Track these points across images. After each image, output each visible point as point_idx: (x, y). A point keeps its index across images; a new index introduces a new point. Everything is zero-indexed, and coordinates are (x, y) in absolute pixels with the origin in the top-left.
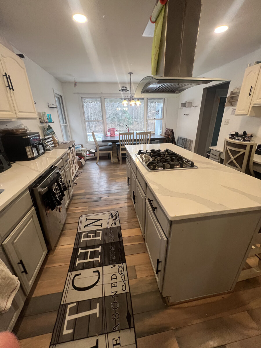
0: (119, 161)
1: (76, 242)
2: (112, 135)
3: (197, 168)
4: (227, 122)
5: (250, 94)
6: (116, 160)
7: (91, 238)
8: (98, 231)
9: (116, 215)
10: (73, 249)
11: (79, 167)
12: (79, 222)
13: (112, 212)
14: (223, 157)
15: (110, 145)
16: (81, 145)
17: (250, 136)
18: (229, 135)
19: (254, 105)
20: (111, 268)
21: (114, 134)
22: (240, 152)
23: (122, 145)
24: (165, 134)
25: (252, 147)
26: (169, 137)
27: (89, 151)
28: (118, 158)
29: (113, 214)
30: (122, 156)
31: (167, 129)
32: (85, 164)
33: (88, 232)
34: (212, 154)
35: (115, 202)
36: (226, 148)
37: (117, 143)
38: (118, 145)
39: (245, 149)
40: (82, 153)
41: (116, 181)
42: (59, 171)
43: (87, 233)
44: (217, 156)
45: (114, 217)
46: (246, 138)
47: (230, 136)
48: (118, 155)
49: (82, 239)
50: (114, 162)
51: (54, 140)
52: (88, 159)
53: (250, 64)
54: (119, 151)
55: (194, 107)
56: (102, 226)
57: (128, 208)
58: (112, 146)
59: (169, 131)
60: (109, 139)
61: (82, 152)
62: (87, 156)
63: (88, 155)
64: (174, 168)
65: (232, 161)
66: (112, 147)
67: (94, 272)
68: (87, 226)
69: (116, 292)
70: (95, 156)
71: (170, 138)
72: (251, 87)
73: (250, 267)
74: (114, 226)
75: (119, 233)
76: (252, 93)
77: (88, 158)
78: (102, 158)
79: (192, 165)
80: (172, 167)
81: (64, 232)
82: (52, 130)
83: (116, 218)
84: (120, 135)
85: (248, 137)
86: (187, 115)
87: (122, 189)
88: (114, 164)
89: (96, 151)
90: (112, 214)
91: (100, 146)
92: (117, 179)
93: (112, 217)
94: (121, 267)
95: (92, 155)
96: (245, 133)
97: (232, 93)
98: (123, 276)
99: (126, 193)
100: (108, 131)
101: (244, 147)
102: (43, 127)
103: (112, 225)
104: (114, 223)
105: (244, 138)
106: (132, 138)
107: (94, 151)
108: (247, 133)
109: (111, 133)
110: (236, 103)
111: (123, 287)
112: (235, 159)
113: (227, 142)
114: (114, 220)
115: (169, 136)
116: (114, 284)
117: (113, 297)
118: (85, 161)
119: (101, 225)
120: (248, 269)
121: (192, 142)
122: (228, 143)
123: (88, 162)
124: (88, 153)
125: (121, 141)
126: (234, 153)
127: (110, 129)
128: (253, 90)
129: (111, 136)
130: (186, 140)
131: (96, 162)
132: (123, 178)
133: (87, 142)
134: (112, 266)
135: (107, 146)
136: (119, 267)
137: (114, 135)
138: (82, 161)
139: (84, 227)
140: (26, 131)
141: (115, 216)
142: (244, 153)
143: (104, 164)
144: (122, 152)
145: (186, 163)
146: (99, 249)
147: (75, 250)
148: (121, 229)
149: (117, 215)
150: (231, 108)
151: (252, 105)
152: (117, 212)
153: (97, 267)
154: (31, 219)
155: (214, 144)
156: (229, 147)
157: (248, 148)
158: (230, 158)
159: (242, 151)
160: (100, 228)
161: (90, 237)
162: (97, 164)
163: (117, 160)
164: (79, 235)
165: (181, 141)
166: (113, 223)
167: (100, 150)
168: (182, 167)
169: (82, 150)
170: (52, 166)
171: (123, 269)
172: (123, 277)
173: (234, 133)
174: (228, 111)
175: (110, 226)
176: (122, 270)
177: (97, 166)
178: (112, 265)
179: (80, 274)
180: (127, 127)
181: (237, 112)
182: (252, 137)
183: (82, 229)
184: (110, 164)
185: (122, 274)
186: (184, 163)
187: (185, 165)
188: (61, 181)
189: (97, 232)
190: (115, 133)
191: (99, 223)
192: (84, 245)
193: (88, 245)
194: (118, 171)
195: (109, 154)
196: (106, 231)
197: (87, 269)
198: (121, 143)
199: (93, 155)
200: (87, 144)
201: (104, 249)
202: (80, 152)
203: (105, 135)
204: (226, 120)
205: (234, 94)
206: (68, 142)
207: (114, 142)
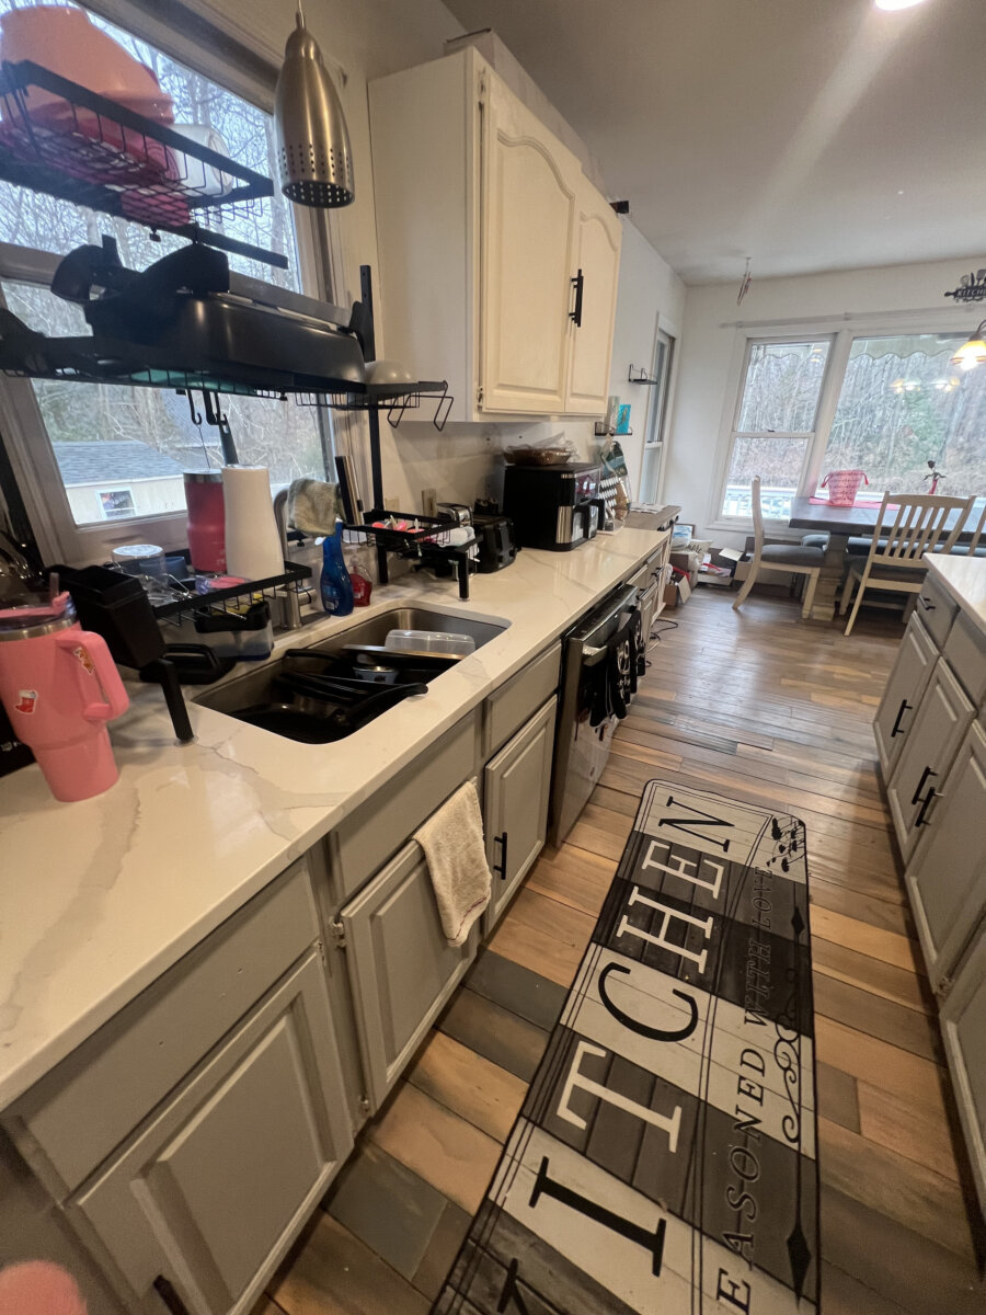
0: (840, 618)
1: (626, 859)
2: (839, 502)
6: (825, 612)
7: (680, 874)
8: (708, 859)
9: (793, 834)
10: (612, 876)
11: (664, 604)
12: (642, 798)
13: (777, 815)
15: (819, 544)
16: (691, 528)
20: (746, 1020)
21: (852, 499)
23: (880, 550)
27: (714, 553)
28: (837, 605)
29: (780, 825)
30: (864, 598)
32: (689, 599)
33: (671, 844)
35: (793, 781)
37: (852, 540)
38: (864, 550)
40: (690, 558)
41: (815, 697)
43: (668, 847)
45: (786, 840)
48: (840, 591)
49: (648, 862)
50: (815, 617)
51: (619, 497)
52: (702, 585)
54: (853, 572)
56: (726, 850)
57: (854, 830)
58: (824, 547)
60: (814, 515)
61: (691, 554)
62: (700, 572)
63: (705, 568)
66: (825, 553)
67: (676, 992)
68: (671, 822)
69: (757, 1121)
70: (736, 577)
74: (776, 869)
75: (797, 910)
77: (702, 578)
78: (763, 591)
82: (623, 459)
83: (794, 847)
84: (889, 506)
87: (838, 740)
88: (811, 623)
89: (744, 558)
90: (775, 822)
91: (768, 542)
92: (815, 691)
93: (777, 834)
94: (789, 1042)
95: (722, 570)
98: (793, 1082)
99: (856, 762)
100: (821, 481)
103: (768, 864)
104: (779, 861)
107: (736, 557)
109: (833, 494)
111: (788, 1122)
114: (782, 849)
116: (751, 1087)
117: (738, 1127)
118: (692, 590)
119: (723, 842)
123: (699, 595)
124: (707, 559)
125: (886, 532)
127: (839, 474)
129: (832, 505)
131: (734, 600)
132: (853, 694)
133: (717, 516)
134: (750, 1016)
135: (799, 544)
136: (782, 1039)
137: (847, 502)
138: (684, 584)
139: (660, 824)
140: (568, 457)
141: (789, 835)
143: (760, 613)
144: (867, 582)
146: (707, 926)
147: (621, 887)
148: (808, 899)
149: (799, 837)
152: (801, 823)
153: (687, 982)
154: (543, 731)
160: (718, 851)
161: (676, 866)
162: (735, 609)
163: (832, 611)
164: (638, 842)
166: (774, 860)
167: (765, 558)
169: (689, 547)
170: (620, 584)
171: (799, 1057)
172: (794, 1087)
175: (759, 863)
176: (794, 1059)
177: (733, 617)
178: (750, 1012)
179: (627, 971)
180: (931, 472)
183: (651, 827)
184: (793, 621)
185: (789, 1073)
189: (706, 861)
190: (854, 493)
191: (720, 833)
192: (652, 885)
193: (666, 890)
194: (822, 658)
195: (801, 580)
196: (739, 875)
197: (652, 967)
198: (883, 542)
199: (728, 571)
200: (711, 527)
201: (726, 934)
202: (683, 552)
203: (805, 499)
206: (659, 507)
207: (842, 531)
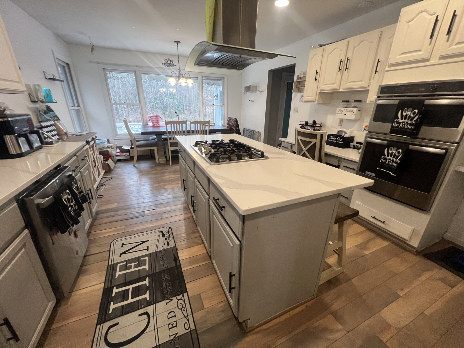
0: (167, 161)
2: (155, 125)
3: (269, 158)
4: (296, 110)
5: (316, 79)
6: (163, 160)
7: (133, 269)
8: (142, 258)
9: (168, 232)
11: (104, 171)
12: (110, 251)
13: (162, 229)
14: (295, 149)
15: (154, 139)
16: (106, 140)
17: (319, 125)
18: (299, 124)
19: (321, 91)
20: (167, 303)
21: (159, 124)
22: (312, 142)
23: (170, 139)
24: (228, 124)
25: (322, 136)
26: (232, 129)
27: (120, 148)
28: (166, 157)
29: (164, 232)
30: (172, 153)
31: (230, 119)
32: (114, 167)
33: (126, 261)
34: (284, 147)
35: (165, 216)
36: (298, 138)
37: (163, 137)
38: (166, 139)
39: (316, 138)
41: (166, 187)
42: (73, 173)
43: (125, 263)
44: (288, 149)
45: (166, 236)
46: (316, 128)
47: (301, 126)
48: (165, 153)
49: (118, 273)
50: (161, 162)
51: (58, 129)
52: (119, 161)
53: (314, 47)
54: (166, 147)
55: (259, 92)
56: (148, 250)
57: (185, 221)
58: (156, 140)
59: (232, 120)
60: (151, 130)
61: (109, 150)
62: (117, 156)
63: (119, 154)
64: (242, 159)
65: (304, 153)
66: (156, 142)
67: (140, 315)
68: (124, 253)
69: (177, 334)
70: (131, 155)
71: (234, 129)
72: (317, 71)
73: (330, 267)
74: (166, 247)
75: (174, 255)
76: (317, 78)
77: (118, 158)
78: (141, 158)
79: (262, 156)
80: (240, 158)
81: (84, 268)
82: (55, 113)
83: (169, 236)
84: (167, 125)
85: (318, 126)
86: (253, 101)
87: (175, 197)
88: (160, 164)
89: (132, 148)
90: (162, 232)
91: (137, 141)
92: (166, 185)
93: (163, 235)
94: (181, 299)
95: (125, 154)
96: (314, 122)
97: (299, 78)
98: (184, 311)
99: (181, 202)
100: (148, 120)
101: (314, 136)
102: (37, 108)
103: (163, 247)
104: (166, 244)
105: (314, 127)
106: (184, 129)
107: (129, 148)
108: (316, 122)
109: (153, 123)
110: (304, 89)
111: (186, 324)
112: (307, 151)
113: (298, 131)
114: (166, 239)
115: (233, 127)
116: (172, 325)
117: (172, 342)
118: (115, 163)
119: (146, 248)
120: (328, 268)
121: (261, 134)
122: (299, 133)
123: (119, 164)
124: (118, 150)
125: (170, 132)
126: (306, 143)
127: (152, 117)
128: (318, 74)
129: (153, 126)
130: (253, 131)
131: (133, 163)
132: (176, 182)
133: (117, 135)
134: (167, 301)
135: (148, 140)
136: (179, 300)
138: (110, 162)
139: (120, 256)
141: (167, 234)
142: (315, 143)
143: (144, 165)
144: (171, 149)
145: (256, 154)
146: (147, 282)
148: (177, 250)
149: (170, 232)
150: (299, 94)
151: (319, 91)
152: (170, 228)
153: (144, 307)
154: (23, 250)
155: (285, 135)
156: (300, 138)
157: (319, 137)
158: (302, 150)
159: (313, 141)
160: (145, 253)
161: (130, 268)
162: (134, 166)
163: (165, 159)
165: (248, 133)
166: (164, 244)
167: (138, 146)
168: (251, 158)
169: (108, 147)
170: (59, 166)
171: (184, 302)
173: (304, 123)
174: (296, 97)
175: (160, 248)
176: (183, 303)
177: (134, 169)
179: (117, 324)
180: (176, 115)
181: (306, 98)
182: (322, 126)
183: (116, 259)
184: (155, 165)
185: (183, 309)
186: (254, 154)
187: (255, 157)
188: (77, 188)
190: (159, 122)
191: (144, 246)
192: (122, 281)
193: (128, 280)
194: (167, 174)
195: (152, 152)
196: (154, 257)
197: (129, 313)
198: (170, 136)
199: (128, 154)
200: (115, 139)
201: (154, 280)
202: (106, 150)
203: (145, 125)
204: (294, 108)
205: (301, 78)
206: (85, 133)
207: (159, 134)
